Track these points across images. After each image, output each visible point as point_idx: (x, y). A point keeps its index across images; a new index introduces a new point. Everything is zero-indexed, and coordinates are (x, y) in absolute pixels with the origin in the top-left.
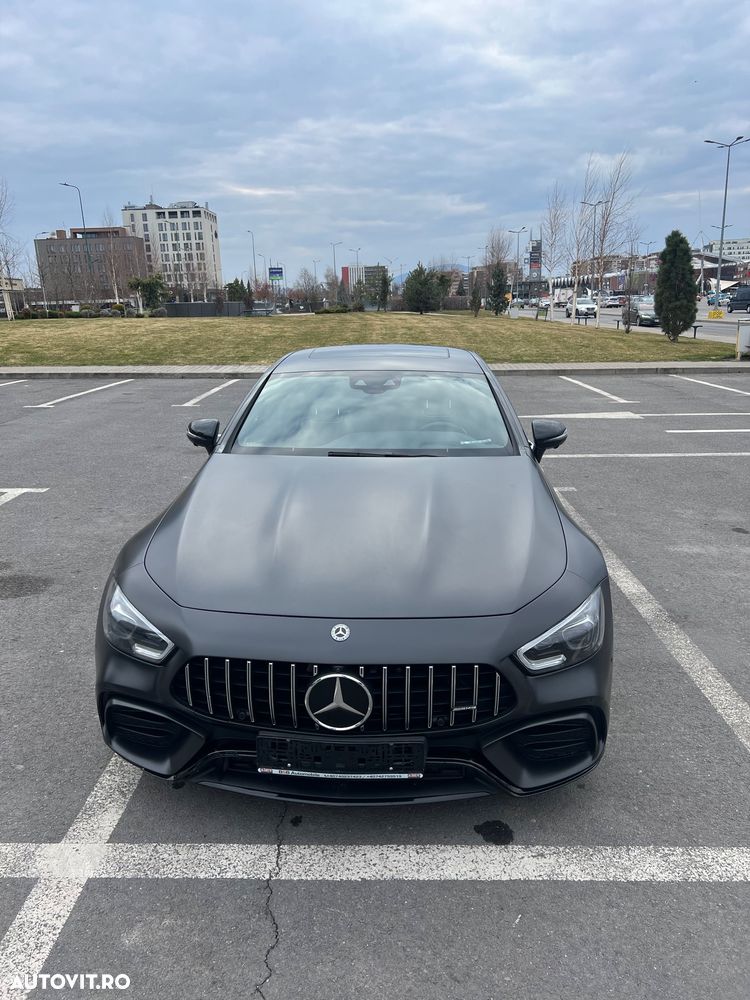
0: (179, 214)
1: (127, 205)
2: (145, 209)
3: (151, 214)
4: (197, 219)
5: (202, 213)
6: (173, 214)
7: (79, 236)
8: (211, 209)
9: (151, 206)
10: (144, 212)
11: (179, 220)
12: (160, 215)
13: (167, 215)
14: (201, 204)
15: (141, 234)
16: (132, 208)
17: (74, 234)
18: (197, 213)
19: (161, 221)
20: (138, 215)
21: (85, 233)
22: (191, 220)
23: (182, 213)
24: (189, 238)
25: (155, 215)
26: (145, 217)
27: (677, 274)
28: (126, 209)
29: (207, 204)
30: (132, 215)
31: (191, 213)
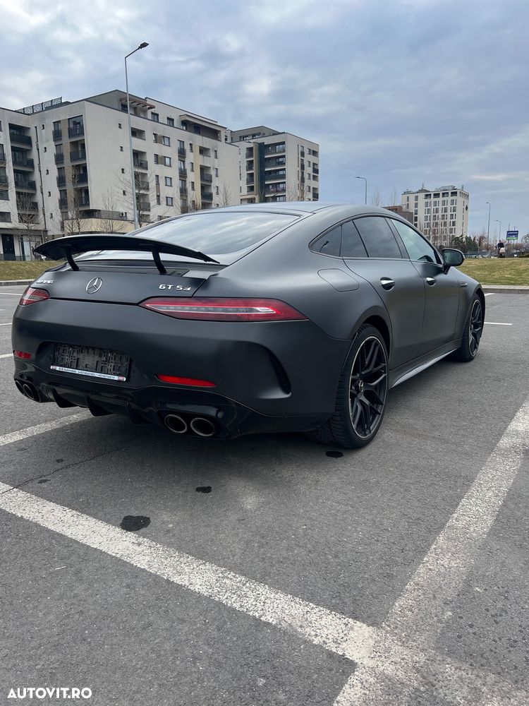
0: (441, 195)
1: (406, 191)
2: (418, 192)
3: (422, 196)
4: (454, 198)
5: (458, 193)
6: (437, 195)
8: (465, 190)
9: (422, 191)
10: (417, 195)
11: (441, 199)
12: (428, 196)
13: (432, 196)
14: (458, 187)
15: (412, 209)
16: (409, 193)
18: (454, 194)
19: (428, 200)
20: (412, 197)
22: (450, 198)
23: (443, 194)
25: (424, 197)
26: (417, 198)
28: (405, 193)
29: (463, 186)
30: (408, 197)
31: (450, 194)
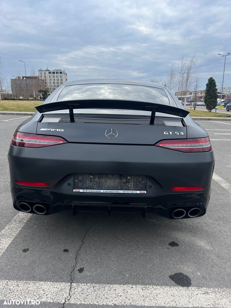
0: (55, 73)
1: (40, 69)
2: (45, 71)
3: (47, 72)
4: (61, 75)
5: (63, 73)
6: (54, 73)
7: (25, 78)
8: (65, 72)
9: (47, 70)
10: (45, 72)
11: (55, 75)
12: (50, 73)
13: (52, 73)
14: (62, 70)
15: (43, 78)
17: (23, 78)
18: (61, 73)
19: (50, 75)
20: (43, 73)
21: (26, 77)
22: (59, 75)
23: (56, 73)
24: (58, 80)
25: (48, 73)
26: (45, 73)
27: (211, 90)
28: (39, 71)
29: (64, 70)
30: (41, 73)
31: (59, 73)
